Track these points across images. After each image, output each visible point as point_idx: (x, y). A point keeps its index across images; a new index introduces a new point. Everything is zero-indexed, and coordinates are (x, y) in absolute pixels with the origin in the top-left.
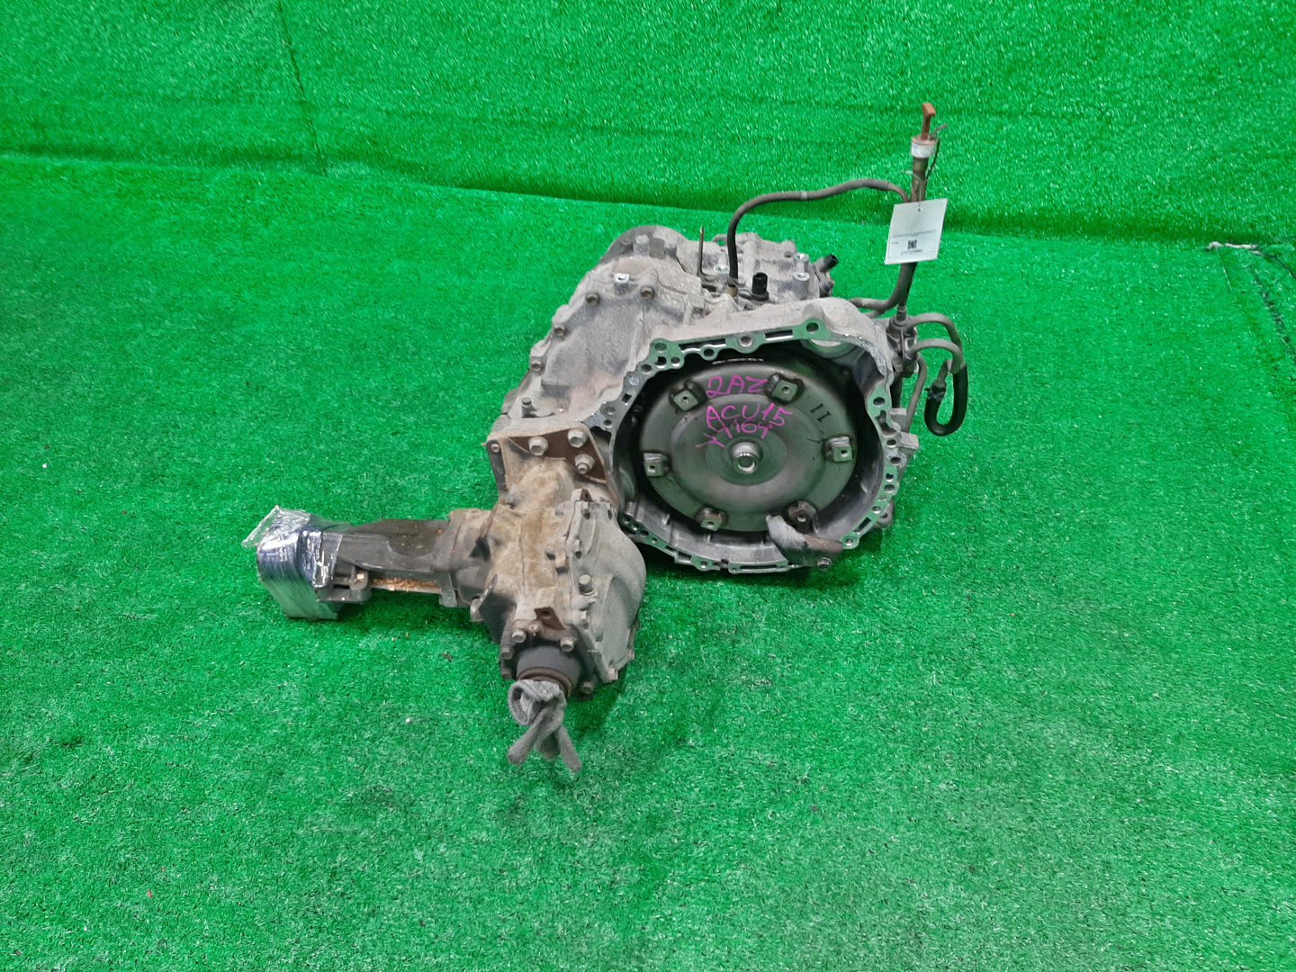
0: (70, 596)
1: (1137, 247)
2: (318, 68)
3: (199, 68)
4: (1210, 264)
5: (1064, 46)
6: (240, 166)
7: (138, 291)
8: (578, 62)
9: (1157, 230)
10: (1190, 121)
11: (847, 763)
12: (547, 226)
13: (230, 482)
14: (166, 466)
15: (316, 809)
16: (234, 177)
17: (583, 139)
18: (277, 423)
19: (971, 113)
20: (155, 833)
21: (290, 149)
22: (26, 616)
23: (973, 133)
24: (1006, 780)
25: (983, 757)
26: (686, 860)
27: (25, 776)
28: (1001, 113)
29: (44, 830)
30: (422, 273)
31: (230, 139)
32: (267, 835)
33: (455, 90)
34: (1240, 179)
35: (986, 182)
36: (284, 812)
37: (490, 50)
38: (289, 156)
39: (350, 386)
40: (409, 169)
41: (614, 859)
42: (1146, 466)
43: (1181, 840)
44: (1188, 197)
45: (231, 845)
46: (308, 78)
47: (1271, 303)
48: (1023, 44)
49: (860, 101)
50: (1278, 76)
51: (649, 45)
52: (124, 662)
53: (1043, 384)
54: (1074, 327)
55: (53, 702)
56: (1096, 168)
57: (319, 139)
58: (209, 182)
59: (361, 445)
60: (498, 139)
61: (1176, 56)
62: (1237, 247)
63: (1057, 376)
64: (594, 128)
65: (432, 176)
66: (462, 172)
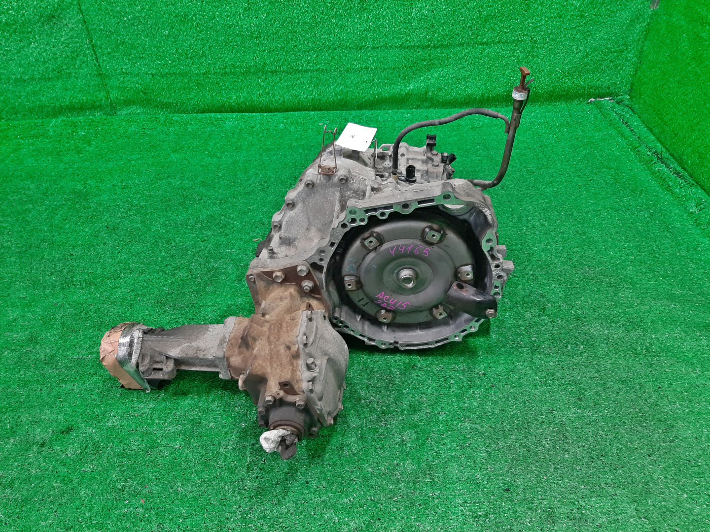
0: (38, 353)
1: (555, 105)
2: (109, 53)
3: (37, 60)
4: (592, 109)
5: (511, 6)
6: (64, 116)
7: (23, 188)
8: (260, 36)
9: (563, 96)
10: (574, 38)
11: (501, 362)
12: (253, 127)
13: (115, 280)
14: (72, 277)
15: (226, 437)
16: (63, 121)
17: (266, 79)
18: (133, 245)
19: (468, 44)
20: (135, 469)
21: (95, 102)
22: (14, 369)
23: (471, 55)
24: (581, 355)
25: (566, 347)
26: (437, 423)
27: (44, 453)
28: (483, 44)
29: (66, 481)
30: (189, 158)
31: (58, 100)
32: (202, 456)
33: (191, 58)
34: (601, 65)
35: (479, 80)
36: (209, 442)
37: (211, 34)
38: (93, 107)
39: (168, 220)
40: (165, 106)
41: (400, 430)
42: (594, 203)
43: (670, 367)
44: (577, 77)
45: (184, 465)
46: (103, 60)
47: (626, 123)
48: (491, 6)
49: (412, 43)
50: (612, 12)
51: (299, 23)
52: (84, 383)
53: (533, 173)
54: (538, 145)
55: (48, 412)
56: (532, 67)
57: (111, 95)
58: (48, 126)
59: (186, 250)
60: (218, 83)
61: (564, 5)
62: (603, 99)
63: (538, 169)
64: (272, 72)
65: (181, 109)
66: (198, 105)
